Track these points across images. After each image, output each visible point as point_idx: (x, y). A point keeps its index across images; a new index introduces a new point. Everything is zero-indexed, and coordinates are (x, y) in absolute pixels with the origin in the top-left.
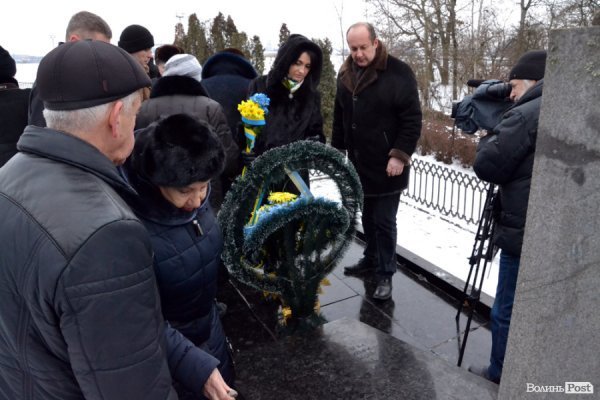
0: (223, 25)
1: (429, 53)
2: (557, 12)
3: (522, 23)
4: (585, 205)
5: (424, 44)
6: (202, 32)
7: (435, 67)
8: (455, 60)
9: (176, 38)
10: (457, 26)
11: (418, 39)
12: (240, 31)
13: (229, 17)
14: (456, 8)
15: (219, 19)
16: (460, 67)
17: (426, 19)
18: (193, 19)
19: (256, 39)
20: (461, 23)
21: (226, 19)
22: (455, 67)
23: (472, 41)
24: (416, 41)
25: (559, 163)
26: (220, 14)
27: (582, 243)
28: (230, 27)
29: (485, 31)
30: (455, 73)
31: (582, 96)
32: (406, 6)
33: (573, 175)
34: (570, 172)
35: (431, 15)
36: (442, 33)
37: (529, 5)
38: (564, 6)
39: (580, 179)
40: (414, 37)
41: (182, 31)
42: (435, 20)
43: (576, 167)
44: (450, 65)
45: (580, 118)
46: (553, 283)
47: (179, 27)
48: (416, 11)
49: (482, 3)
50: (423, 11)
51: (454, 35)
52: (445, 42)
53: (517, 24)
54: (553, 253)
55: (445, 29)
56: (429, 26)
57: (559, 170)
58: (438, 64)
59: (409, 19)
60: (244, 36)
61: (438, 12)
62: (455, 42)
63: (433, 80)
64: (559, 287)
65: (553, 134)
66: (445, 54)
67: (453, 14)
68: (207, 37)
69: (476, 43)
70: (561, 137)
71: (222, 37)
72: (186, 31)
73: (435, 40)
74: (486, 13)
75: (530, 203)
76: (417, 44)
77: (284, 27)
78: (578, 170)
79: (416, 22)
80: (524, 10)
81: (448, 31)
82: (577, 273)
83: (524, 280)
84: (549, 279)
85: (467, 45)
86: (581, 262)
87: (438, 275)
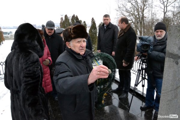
0: (75, 18)
1: (136, 26)
2: (175, 14)
3: (164, 17)
4: (179, 70)
5: (134, 23)
6: (69, 20)
7: (138, 30)
8: (144, 28)
9: (61, 21)
10: (144, 18)
11: (133, 22)
12: (80, 20)
13: (77, 16)
14: (144, 13)
15: (73, 16)
16: (145, 30)
17: (135, 16)
18: (66, 16)
19: (84, 22)
20: (145, 17)
21: (76, 16)
22: (144, 30)
23: (149, 23)
24: (132, 23)
25: (172, 59)
26: (74, 15)
27: (178, 80)
28: (77, 18)
29: (153, 19)
30: (144, 32)
31: (177, 42)
32: (129, 12)
33: (175, 62)
34: (175, 61)
35: (137, 15)
37: (166, 12)
38: (177, 12)
39: (177, 63)
40: (131, 21)
41: (63, 20)
42: (138, 17)
43: (176, 60)
44: (142, 30)
45: (177, 48)
46: (171, 91)
47: (62, 19)
48: (132, 14)
49: (152, 11)
50: (134, 14)
51: (143, 21)
52: (141, 23)
53: (163, 18)
54: (171, 83)
55: (141, 19)
56: (136, 18)
57: (172, 61)
58: (139, 29)
59: (130, 16)
60: (81, 21)
61: (139, 14)
62: (144, 23)
63: (137, 34)
64: (172, 92)
65: (170, 52)
66: (141, 27)
67: (143, 15)
68: (70, 21)
69: (150, 23)
70: (172, 52)
71: (74, 21)
72: (64, 20)
73: (138, 22)
74: (153, 14)
75: (164, 70)
76: (132, 24)
77: (93, 19)
78: (177, 61)
79: (132, 17)
80: (165, 13)
81: (142, 20)
82: (177, 88)
83: (163, 90)
84: (170, 90)
85: (147, 24)
86: (178, 85)
87: (139, 93)
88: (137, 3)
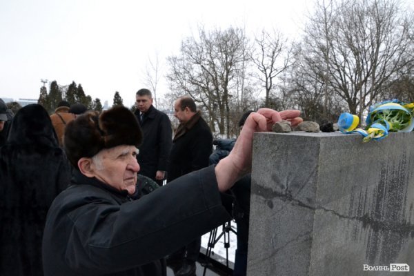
0: (75, 90)
1: (211, 114)
2: (286, 93)
3: (267, 97)
4: (274, 218)
5: (208, 108)
6: (60, 94)
7: (216, 123)
8: (228, 118)
9: (41, 96)
10: (229, 98)
11: (205, 105)
13: (80, 86)
14: (228, 87)
15: (72, 86)
16: (231, 123)
17: (209, 93)
18: (54, 84)
19: (98, 101)
20: (231, 96)
21: (77, 86)
22: (228, 123)
23: (238, 108)
24: (203, 106)
25: (262, 198)
26: (74, 83)
27: (275, 238)
28: (80, 91)
29: (245, 101)
30: (228, 127)
31: (269, 165)
32: (197, 84)
33: (268, 204)
34: (267, 202)
35: (213, 91)
36: (219, 102)
37: (270, 88)
38: (290, 89)
39: (271, 206)
40: (202, 104)
41: (46, 92)
42: (215, 94)
43: (269, 199)
44: (225, 122)
45: (269, 176)
46: (264, 259)
47: (43, 89)
48: (203, 88)
49: (243, 85)
50: (207, 88)
51: (227, 103)
52: (222, 107)
53: (264, 98)
54: (262, 244)
55: (221, 100)
56: (211, 98)
57: (262, 202)
58: (218, 121)
59: (199, 92)
60: (89, 98)
61: (217, 89)
62: (228, 108)
63: (214, 131)
64: (266, 261)
65: (258, 183)
66: (222, 115)
67: (226, 91)
68: (63, 97)
69: (240, 108)
70: (262, 185)
71: (74, 98)
72: (48, 92)
73: (215, 106)
74: (247, 91)
75: (250, 218)
76: (204, 108)
77: (117, 95)
78: (270, 201)
79: (203, 95)
80: (268, 90)
81: (223, 101)
82: (274, 254)
83: (251, 260)
84: (262, 257)
85: (235, 110)
86: (275, 248)
87: (220, 261)
88: (212, 66)
